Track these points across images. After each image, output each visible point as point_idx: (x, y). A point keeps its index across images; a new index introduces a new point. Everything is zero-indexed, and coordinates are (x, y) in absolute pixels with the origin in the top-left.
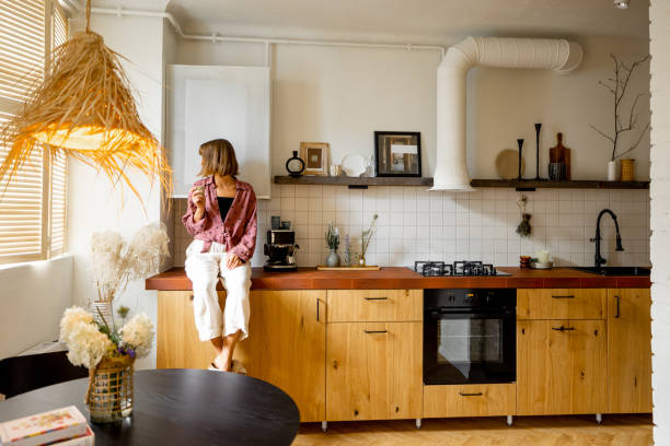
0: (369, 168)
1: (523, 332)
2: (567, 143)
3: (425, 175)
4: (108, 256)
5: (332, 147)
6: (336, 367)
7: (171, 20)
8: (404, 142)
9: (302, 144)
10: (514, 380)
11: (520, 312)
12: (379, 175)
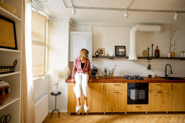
0: (114, 54)
1: (150, 93)
2: (159, 49)
3: (126, 56)
4: (58, 75)
5: (105, 49)
6: (108, 100)
7: (71, 22)
8: (122, 48)
9: (99, 49)
10: (148, 104)
11: (150, 88)
12: (116, 56)
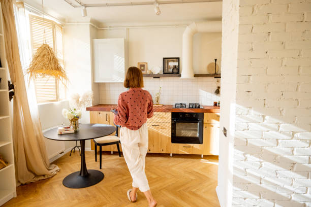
0: (161, 71)
1: (206, 127)
3: (180, 73)
5: (148, 64)
8: (174, 61)
9: (138, 63)
10: (202, 143)
11: (205, 120)
12: (164, 73)
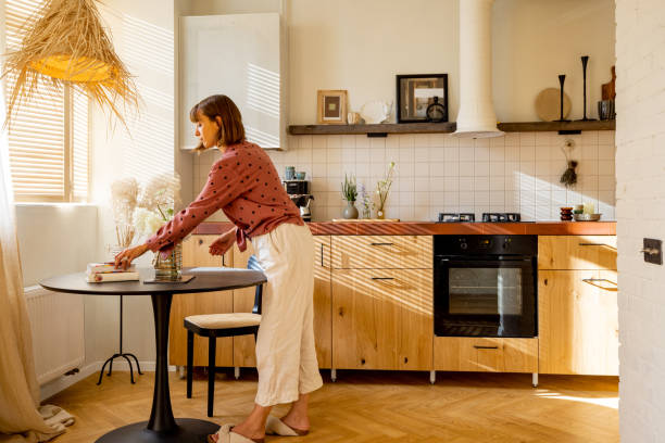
0: (389, 114)
1: (546, 282)
3: (451, 120)
6: (341, 314)
8: (429, 85)
9: (319, 92)
10: (536, 334)
12: (400, 121)
